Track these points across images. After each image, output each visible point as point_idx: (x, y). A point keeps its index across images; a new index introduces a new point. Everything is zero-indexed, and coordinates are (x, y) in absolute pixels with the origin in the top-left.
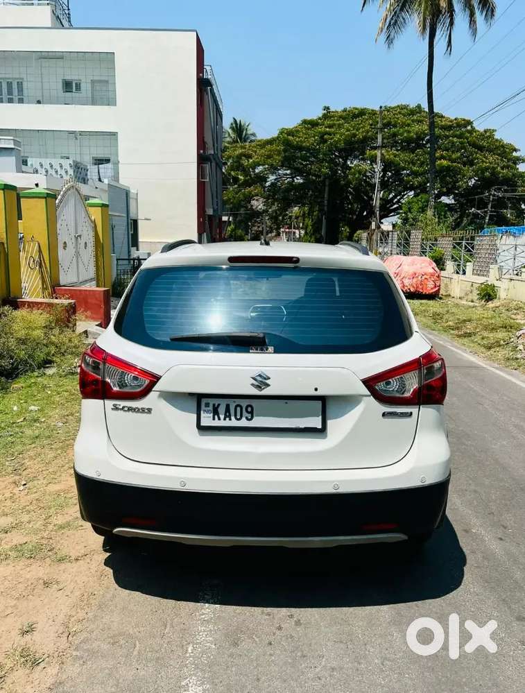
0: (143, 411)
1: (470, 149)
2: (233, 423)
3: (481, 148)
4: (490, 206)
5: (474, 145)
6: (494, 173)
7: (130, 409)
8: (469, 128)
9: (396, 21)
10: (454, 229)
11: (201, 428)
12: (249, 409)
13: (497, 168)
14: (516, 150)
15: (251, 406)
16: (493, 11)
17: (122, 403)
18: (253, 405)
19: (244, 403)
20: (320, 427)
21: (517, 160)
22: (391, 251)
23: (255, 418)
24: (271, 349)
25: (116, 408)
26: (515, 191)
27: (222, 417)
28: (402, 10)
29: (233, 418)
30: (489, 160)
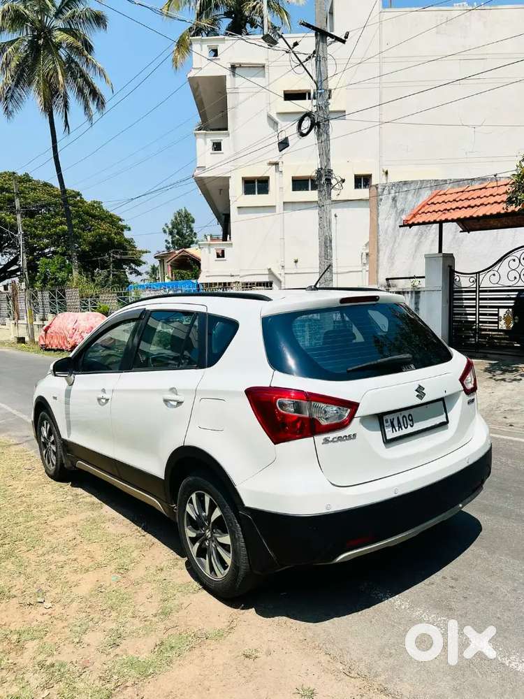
0: (349, 437)
1: (86, 217)
2: (404, 431)
3: (94, 216)
4: (111, 266)
5: (87, 213)
6: (111, 240)
7: (340, 439)
8: (78, 198)
9: (12, 96)
10: (103, 287)
11: (388, 442)
12: (410, 418)
13: (111, 234)
14: (120, 220)
15: (410, 415)
16: (103, 103)
17: (331, 436)
18: (412, 413)
19: (406, 413)
20: (445, 420)
21: (123, 228)
22: (44, 310)
23: (415, 424)
24: (412, 366)
25: (326, 441)
26: (127, 254)
27: (397, 428)
28: (16, 86)
29: (403, 427)
30: (105, 227)
